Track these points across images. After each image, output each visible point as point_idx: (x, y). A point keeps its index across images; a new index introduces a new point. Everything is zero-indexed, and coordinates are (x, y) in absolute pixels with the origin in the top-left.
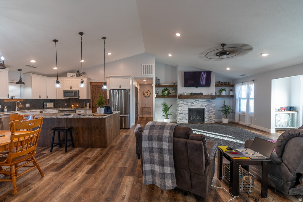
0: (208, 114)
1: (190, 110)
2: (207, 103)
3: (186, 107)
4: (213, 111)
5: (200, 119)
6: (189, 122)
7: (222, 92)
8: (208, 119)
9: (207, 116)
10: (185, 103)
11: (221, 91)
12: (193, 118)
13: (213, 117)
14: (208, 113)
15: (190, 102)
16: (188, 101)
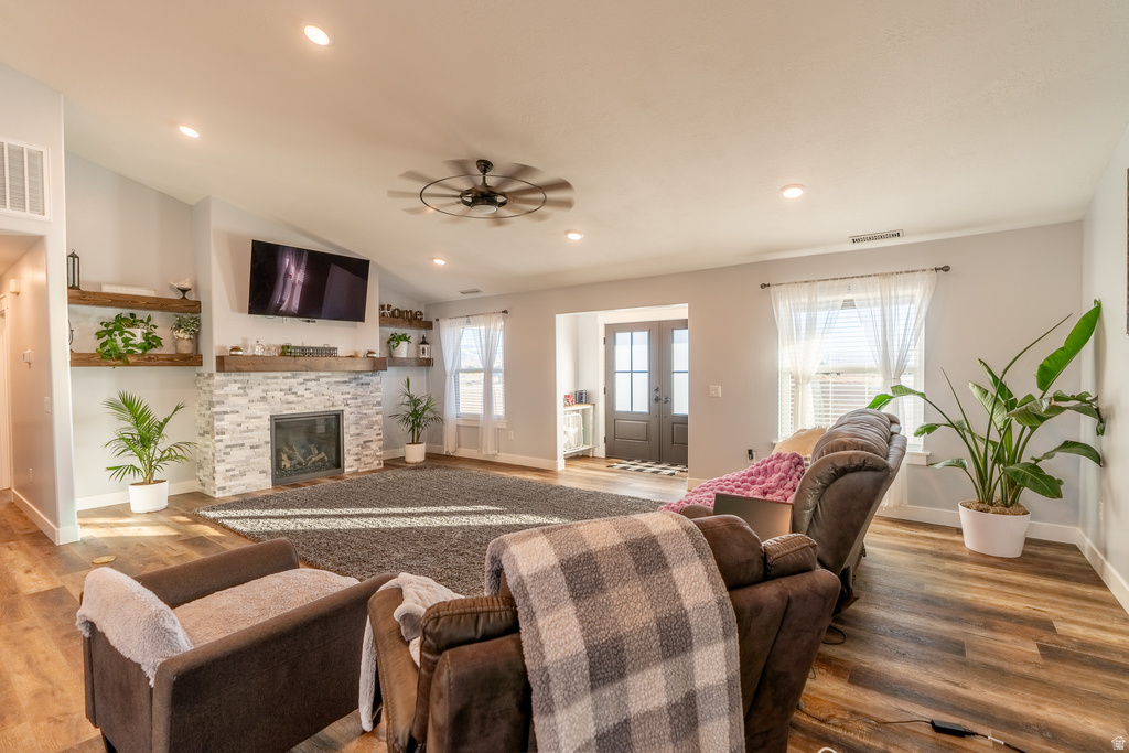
0: (358, 435)
1: (281, 426)
2: (351, 389)
3: (261, 410)
4: (374, 419)
5: (322, 460)
6: (275, 483)
7: (398, 344)
8: (357, 454)
9: (355, 443)
10: (256, 393)
11: (395, 340)
12: (290, 458)
13: (374, 446)
14: (358, 432)
15: (279, 388)
16: (269, 381)
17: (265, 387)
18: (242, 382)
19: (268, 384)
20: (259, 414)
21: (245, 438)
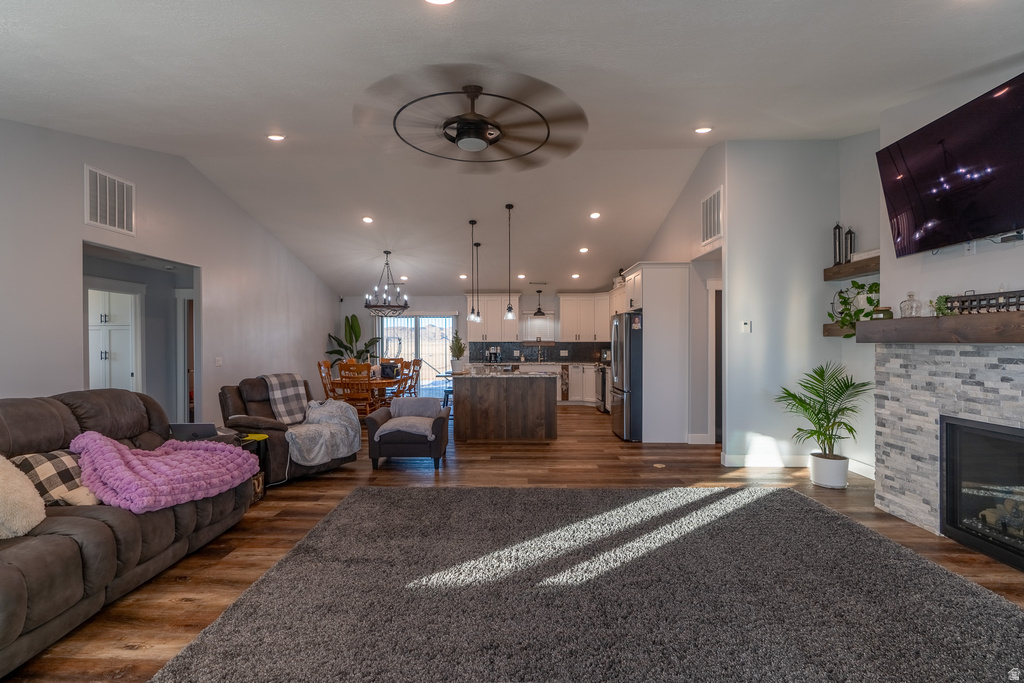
6: (945, 529)
10: (920, 375)
15: (953, 370)
16: (938, 358)
17: (934, 368)
18: (905, 357)
19: (936, 363)
20: (923, 408)
21: (906, 440)
